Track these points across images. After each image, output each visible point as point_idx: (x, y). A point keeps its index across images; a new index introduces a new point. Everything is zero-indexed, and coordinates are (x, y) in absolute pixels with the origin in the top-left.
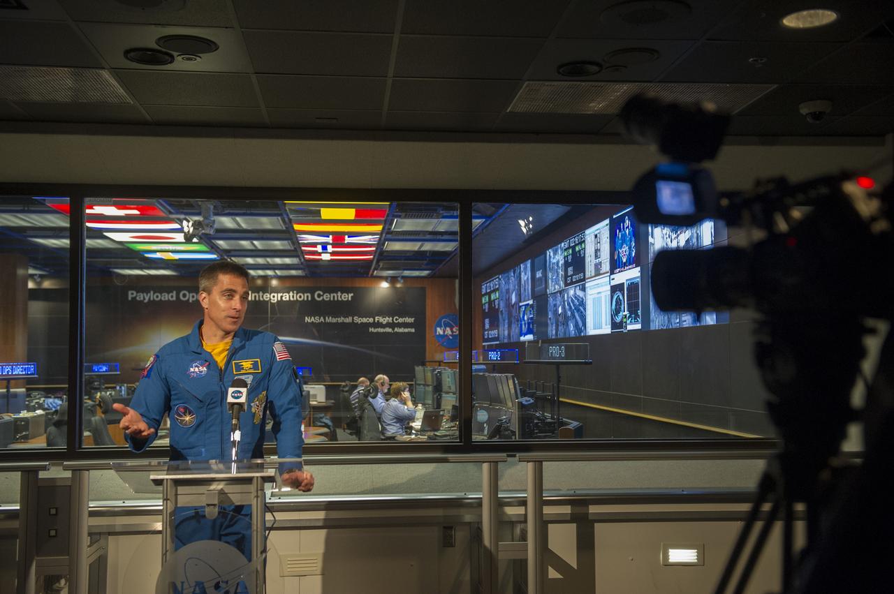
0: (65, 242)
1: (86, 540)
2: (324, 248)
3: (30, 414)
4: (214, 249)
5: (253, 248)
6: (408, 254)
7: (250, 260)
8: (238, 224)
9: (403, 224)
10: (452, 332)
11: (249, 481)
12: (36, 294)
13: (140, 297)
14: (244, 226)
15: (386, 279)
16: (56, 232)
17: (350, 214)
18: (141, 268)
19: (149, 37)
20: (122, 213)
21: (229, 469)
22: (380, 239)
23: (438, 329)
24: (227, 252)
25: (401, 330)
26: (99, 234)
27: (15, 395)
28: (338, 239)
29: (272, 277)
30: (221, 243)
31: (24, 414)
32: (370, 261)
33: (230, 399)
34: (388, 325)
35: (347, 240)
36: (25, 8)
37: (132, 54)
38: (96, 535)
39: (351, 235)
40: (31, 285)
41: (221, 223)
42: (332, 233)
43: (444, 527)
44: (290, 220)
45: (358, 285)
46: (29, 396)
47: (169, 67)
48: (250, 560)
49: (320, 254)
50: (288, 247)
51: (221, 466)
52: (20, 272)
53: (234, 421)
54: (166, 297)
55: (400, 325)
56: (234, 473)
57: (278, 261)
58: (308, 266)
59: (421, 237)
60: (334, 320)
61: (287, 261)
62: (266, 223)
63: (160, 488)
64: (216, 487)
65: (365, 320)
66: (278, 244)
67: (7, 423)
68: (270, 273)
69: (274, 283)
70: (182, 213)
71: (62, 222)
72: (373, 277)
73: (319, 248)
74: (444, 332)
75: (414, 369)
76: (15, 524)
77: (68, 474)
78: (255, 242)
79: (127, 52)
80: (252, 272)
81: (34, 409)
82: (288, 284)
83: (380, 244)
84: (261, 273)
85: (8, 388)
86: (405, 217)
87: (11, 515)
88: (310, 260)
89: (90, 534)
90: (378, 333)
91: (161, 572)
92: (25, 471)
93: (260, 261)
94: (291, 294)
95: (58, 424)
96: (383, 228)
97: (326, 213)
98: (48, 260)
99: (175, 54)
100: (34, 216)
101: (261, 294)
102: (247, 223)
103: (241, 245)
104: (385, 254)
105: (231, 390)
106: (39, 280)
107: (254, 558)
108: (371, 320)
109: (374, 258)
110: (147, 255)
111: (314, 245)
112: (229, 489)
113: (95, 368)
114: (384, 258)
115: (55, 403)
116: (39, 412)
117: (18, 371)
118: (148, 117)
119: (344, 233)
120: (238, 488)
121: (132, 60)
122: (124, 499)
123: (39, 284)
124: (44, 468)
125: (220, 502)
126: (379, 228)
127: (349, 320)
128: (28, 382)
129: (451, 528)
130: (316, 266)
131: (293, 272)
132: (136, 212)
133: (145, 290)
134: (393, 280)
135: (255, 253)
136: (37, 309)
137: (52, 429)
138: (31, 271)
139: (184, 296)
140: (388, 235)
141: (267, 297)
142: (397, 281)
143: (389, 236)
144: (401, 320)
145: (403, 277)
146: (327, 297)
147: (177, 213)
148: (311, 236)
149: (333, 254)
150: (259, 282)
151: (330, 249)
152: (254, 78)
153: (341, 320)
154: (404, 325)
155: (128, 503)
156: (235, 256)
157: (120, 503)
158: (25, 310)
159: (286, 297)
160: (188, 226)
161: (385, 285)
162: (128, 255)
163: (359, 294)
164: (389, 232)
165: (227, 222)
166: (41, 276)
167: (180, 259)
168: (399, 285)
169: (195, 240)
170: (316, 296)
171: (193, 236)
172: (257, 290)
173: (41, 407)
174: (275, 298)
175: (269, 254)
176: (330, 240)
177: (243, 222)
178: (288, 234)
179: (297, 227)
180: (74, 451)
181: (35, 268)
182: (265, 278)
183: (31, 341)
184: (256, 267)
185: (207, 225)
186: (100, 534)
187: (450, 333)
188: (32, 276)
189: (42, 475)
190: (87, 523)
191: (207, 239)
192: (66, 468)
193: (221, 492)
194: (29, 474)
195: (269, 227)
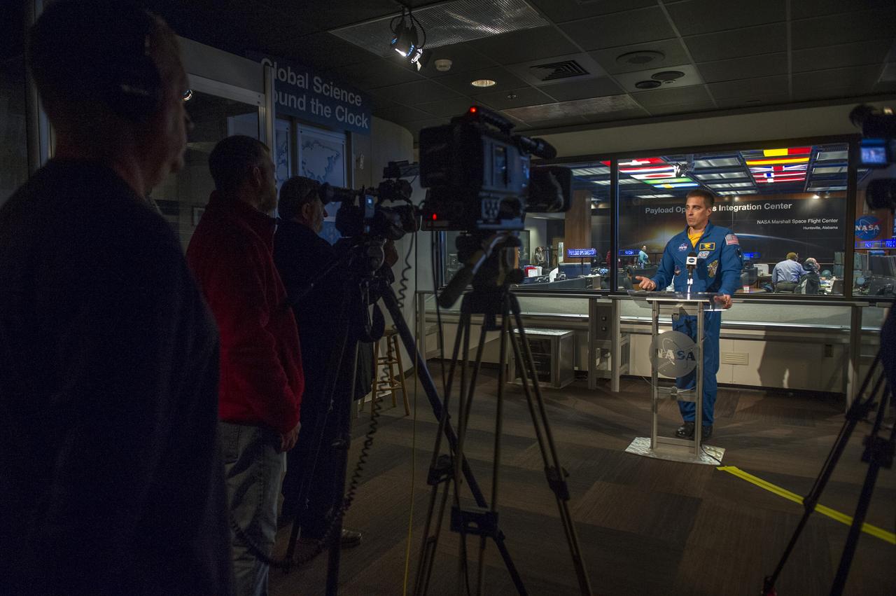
0: (608, 182)
1: (619, 335)
2: (769, 175)
3: (593, 276)
4: (696, 180)
5: (720, 178)
6: (832, 176)
7: (719, 186)
8: (710, 164)
9: (826, 155)
10: (868, 228)
11: (696, 304)
12: (595, 212)
13: (652, 211)
14: (714, 165)
15: (816, 193)
16: (604, 177)
17: (784, 152)
18: (653, 194)
19: (647, 76)
20: (640, 163)
21: (686, 298)
22: (808, 167)
23: (857, 227)
24: (705, 182)
25: (827, 228)
26: (628, 176)
27: (586, 266)
28: (778, 169)
29: (735, 196)
30: (700, 176)
31: (590, 276)
32: (804, 182)
33: (688, 263)
34: (818, 224)
35: (784, 169)
36: (589, 73)
37: (640, 85)
38: (624, 333)
39: (787, 165)
40: (593, 207)
41: (699, 164)
42: (774, 165)
43: (827, 345)
44: (744, 159)
45: (795, 198)
46: (592, 267)
47: (659, 88)
48: (695, 342)
49: (766, 179)
50: (744, 176)
51: (681, 296)
52: (587, 200)
53: (690, 274)
54: (667, 211)
55: (826, 225)
56: (688, 299)
57: (738, 185)
58: (758, 187)
59: (840, 163)
60: (778, 222)
61: (744, 185)
62: (728, 162)
63: (651, 305)
64: (678, 306)
65: (800, 222)
66: (737, 175)
67: (582, 280)
68: (733, 193)
69: (737, 199)
70: (675, 160)
71: (606, 171)
72: (807, 192)
73: (765, 176)
74: (861, 228)
75: (834, 254)
76: (587, 324)
77: (611, 301)
78: (722, 174)
79: (637, 85)
80: (721, 193)
81: (595, 274)
82: (745, 200)
83: (809, 170)
84: (727, 193)
85: (582, 262)
86: (826, 151)
87: (585, 320)
88: (759, 183)
89: (621, 332)
90: (809, 230)
91: (652, 344)
92: (591, 298)
93: (726, 185)
94: (748, 206)
95: (606, 280)
96: (810, 160)
97: (767, 153)
98: (600, 193)
99: (662, 81)
100: (594, 169)
101: (727, 207)
102: (715, 163)
103: (713, 177)
104: (814, 176)
105: (688, 258)
106: (597, 204)
107: (698, 341)
108: (805, 221)
109: (805, 180)
110: (655, 186)
111: (762, 173)
112: (685, 307)
113: (627, 252)
114: (812, 180)
115: (604, 270)
116: (598, 275)
117: (587, 253)
118: (650, 114)
119: (782, 165)
120: (689, 307)
121: (640, 87)
122: (638, 316)
123: (596, 206)
124: (599, 297)
125: (681, 314)
126: (807, 159)
127: (788, 222)
128: (591, 259)
129: (830, 346)
130: (765, 187)
131: (749, 192)
132: (648, 162)
133: (656, 207)
134: (822, 194)
135: (722, 181)
136: (596, 220)
137: (604, 283)
138: (593, 199)
139: (679, 209)
140: (813, 163)
141: (731, 208)
142: (826, 194)
143: (815, 164)
144: (827, 221)
145: (830, 191)
146: (773, 207)
147: (672, 161)
148: (758, 167)
149: (775, 178)
150: (726, 199)
151: (773, 175)
152: (706, 86)
153: (782, 222)
154: (831, 224)
155: (640, 318)
156: (709, 184)
157: (636, 318)
158: (590, 220)
159: (744, 208)
160: (676, 169)
161: (816, 197)
162: (644, 187)
163: (796, 204)
164: (815, 161)
165: (703, 163)
166: (598, 202)
167: (675, 188)
168: (827, 197)
169: (683, 175)
170: (765, 206)
171: (681, 173)
172: (724, 204)
173: (598, 272)
174: (736, 209)
175: (731, 181)
176: (772, 169)
177: (713, 163)
178: (743, 168)
179: (748, 163)
180: (614, 291)
181: (595, 197)
182: (731, 196)
183: (593, 237)
184: (723, 190)
185: (690, 167)
186: (626, 332)
187: (866, 229)
188: (593, 202)
189: (599, 301)
190: (620, 326)
191: (691, 175)
192: (609, 298)
193: (681, 309)
194: (592, 300)
195: (730, 164)
